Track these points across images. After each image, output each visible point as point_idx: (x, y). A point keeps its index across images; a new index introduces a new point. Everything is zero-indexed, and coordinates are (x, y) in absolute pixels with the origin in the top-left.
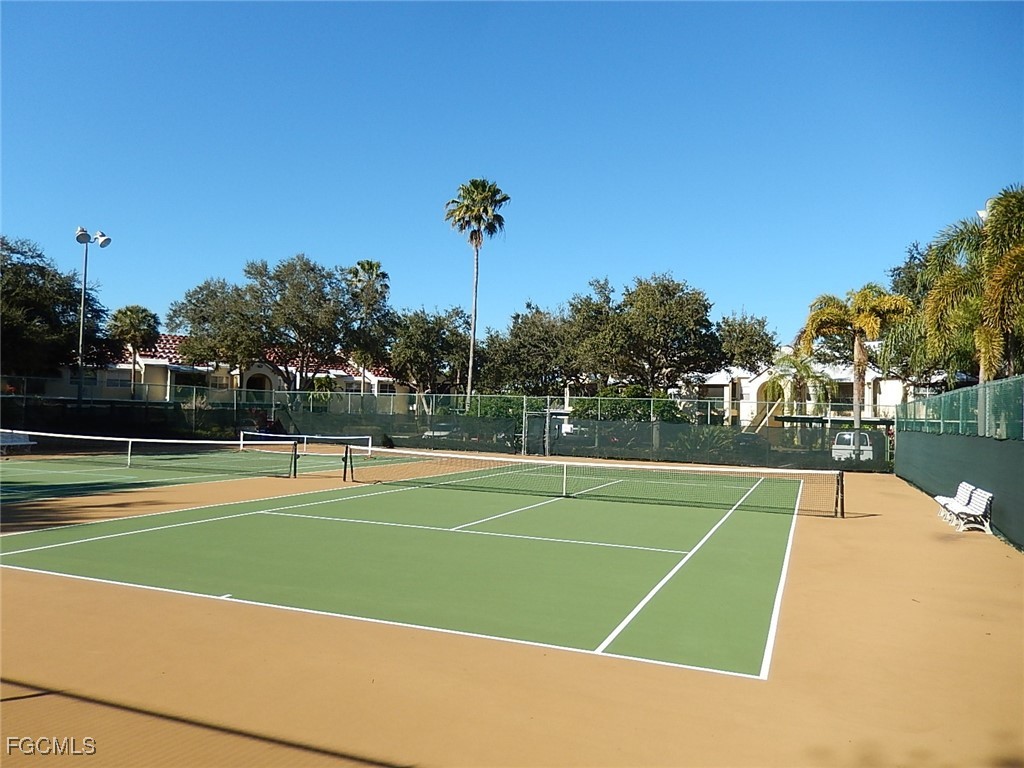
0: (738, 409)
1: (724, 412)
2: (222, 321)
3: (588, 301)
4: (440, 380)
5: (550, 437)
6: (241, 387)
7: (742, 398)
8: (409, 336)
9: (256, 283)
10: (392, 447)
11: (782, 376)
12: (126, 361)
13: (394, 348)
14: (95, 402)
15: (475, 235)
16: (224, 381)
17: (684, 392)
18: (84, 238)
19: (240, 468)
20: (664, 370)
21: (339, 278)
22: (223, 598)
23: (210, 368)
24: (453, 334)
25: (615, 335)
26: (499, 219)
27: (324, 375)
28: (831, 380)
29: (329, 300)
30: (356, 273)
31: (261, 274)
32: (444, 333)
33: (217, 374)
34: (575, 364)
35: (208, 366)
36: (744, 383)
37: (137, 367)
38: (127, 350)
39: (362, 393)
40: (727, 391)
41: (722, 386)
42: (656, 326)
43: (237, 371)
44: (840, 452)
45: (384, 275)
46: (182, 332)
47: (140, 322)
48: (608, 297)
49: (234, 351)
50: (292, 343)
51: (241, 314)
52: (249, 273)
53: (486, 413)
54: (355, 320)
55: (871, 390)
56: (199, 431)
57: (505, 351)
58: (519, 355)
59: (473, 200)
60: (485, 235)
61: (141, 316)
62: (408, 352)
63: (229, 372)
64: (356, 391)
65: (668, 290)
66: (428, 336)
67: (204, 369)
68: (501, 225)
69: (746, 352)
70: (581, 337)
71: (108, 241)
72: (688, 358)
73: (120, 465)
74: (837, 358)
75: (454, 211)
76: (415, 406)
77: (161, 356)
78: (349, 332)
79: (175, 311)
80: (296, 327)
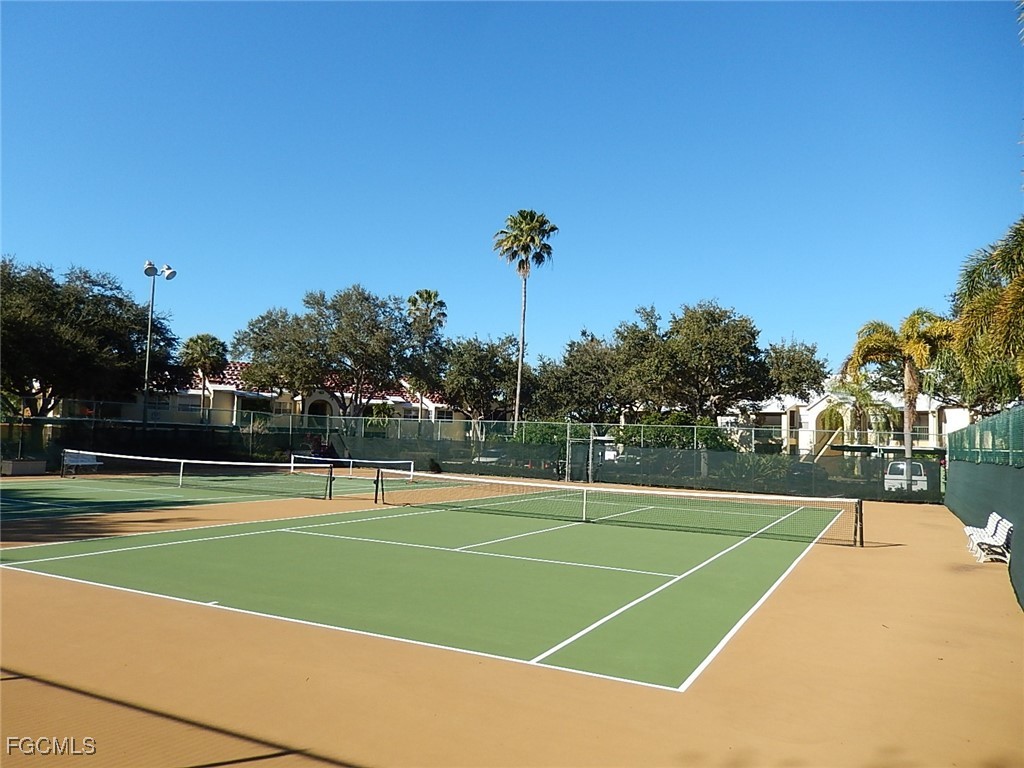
0: (797, 438)
1: (782, 441)
2: (281, 349)
3: (634, 329)
4: (494, 406)
5: (593, 464)
6: (303, 412)
7: (801, 427)
8: (462, 364)
9: (313, 312)
10: (439, 472)
11: (840, 404)
12: (196, 388)
13: (448, 375)
14: (158, 425)
15: (522, 264)
16: (288, 407)
17: (741, 420)
18: (151, 271)
19: (280, 490)
20: (712, 397)
21: (393, 307)
22: (210, 604)
23: (275, 395)
24: (505, 362)
25: (660, 362)
26: (547, 248)
27: (380, 402)
28: (893, 408)
29: (382, 328)
30: (414, 302)
31: (318, 303)
32: (497, 361)
33: (280, 400)
34: (623, 392)
35: (273, 392)
36: (802, 411)
37: (206, 392)
38: (198, 376)
39: (419, 419)
40: (785, 420)
41: (780, 414)
42: (701, 354)
43: (299, 398)
44: (892, 483)
45: (442, 304)
46: (245, 360)
47: (209, 350)
48: (655, 326)
49: (292, 377)
50: (348, 370)
51: (298, 342)
52: (308, 302)
53: (531, 440)
54: (407, 348)
55: (936, 420)
56: (256, 454)
57: (558, 378)
58: (571, 383)
59: (521, 230)
60: (532, 263)
61: (211, 343)
62: (462, 379)
63: (292, 398)
64: (414, 417)
65: (713, 318)
66: (481, 364)
67: (269, 395)
68: (549, 254)
69: (794, 379)
70: (628, 364)
71: (173, 274)
72: (735, 384)
73: (171, 484)
74: (895, 386)
75: (503, 241)
76: (471, 432)
77: (229, 383)
78: (401, 359)
79: (238, 340)
80: (351, 355)
